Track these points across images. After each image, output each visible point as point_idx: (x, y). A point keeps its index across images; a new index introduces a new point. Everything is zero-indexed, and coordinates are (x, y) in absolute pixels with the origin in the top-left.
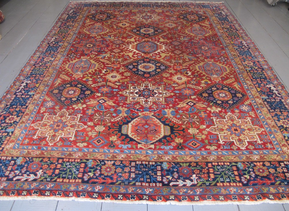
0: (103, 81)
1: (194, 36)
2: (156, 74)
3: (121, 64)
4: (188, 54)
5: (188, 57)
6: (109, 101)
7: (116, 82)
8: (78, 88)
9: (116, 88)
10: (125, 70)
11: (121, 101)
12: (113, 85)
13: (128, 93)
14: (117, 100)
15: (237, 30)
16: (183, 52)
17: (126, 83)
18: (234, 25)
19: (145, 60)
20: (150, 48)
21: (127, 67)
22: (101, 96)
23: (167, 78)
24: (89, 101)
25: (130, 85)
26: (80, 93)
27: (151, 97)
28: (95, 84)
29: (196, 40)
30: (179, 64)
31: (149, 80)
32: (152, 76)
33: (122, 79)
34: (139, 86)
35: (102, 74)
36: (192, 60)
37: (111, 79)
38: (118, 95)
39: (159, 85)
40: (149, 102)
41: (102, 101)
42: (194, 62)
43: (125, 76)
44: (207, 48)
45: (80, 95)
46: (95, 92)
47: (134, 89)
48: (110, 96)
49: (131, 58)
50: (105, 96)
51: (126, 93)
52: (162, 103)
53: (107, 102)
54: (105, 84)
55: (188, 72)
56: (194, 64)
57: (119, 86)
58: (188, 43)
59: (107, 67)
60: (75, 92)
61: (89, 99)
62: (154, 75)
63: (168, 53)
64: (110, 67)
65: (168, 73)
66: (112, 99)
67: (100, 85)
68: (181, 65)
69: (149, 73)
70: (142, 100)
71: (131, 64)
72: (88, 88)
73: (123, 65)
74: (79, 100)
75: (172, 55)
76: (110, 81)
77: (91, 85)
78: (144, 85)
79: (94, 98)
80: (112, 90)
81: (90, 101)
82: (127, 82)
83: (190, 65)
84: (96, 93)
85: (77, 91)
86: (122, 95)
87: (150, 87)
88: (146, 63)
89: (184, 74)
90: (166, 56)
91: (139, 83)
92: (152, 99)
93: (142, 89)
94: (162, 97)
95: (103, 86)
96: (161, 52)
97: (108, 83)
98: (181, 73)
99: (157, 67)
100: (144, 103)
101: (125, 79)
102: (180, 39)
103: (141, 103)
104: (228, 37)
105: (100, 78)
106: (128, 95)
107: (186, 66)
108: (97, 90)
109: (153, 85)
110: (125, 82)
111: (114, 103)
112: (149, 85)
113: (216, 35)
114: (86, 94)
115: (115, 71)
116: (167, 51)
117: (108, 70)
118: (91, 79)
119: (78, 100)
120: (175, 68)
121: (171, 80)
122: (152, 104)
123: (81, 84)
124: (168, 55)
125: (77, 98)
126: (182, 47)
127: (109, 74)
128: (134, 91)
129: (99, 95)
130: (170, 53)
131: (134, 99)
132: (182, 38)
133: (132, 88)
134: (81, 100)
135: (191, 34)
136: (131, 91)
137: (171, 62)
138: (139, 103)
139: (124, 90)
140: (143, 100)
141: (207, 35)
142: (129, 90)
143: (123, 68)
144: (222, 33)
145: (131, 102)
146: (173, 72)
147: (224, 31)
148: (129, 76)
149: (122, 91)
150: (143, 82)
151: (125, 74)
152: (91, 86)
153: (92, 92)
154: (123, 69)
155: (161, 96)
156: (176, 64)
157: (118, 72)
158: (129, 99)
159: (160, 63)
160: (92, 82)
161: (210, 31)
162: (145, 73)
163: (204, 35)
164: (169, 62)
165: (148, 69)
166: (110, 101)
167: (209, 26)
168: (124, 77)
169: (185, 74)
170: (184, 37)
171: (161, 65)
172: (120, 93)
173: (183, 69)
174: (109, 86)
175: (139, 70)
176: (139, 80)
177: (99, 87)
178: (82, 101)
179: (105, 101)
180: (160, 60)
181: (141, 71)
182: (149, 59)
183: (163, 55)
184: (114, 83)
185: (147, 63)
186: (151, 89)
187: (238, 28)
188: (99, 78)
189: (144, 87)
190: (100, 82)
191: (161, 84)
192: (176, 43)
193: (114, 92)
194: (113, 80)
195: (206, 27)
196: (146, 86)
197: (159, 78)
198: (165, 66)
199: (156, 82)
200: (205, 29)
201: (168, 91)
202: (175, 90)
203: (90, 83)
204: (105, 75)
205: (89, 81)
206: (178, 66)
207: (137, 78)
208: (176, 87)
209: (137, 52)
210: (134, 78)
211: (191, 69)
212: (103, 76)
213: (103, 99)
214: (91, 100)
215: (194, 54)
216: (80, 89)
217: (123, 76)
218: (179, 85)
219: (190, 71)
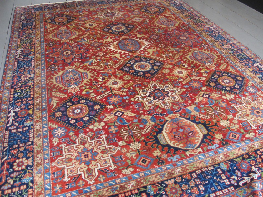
0: (107, 91)
1: (166, 28)
2: (156, 72)
3: (114, 67)
4: (172, 46)
5: (174, 49)
6: (126, 112)
7: (121, 88)
8: (83, 105)
9: (125, 96)
10: (122, 73)
11: (139, 108)
12: (120, 92)
13: (141, 98)
14: (134, 109)
15: (199, 17)
16: (166, 46)
17: (132, 88)
18: (193, 13)
19: (136, 59)
20: (133, 46)
21: (123, 69)
22: (115, 108)
23: (169, 74)
24: (104, 116)
25: (137, 89)
26: (88, 110)
27: (166, 97)
28: (100, 96)
29: (170, 31)
30: (170, 58)
31: (153, 79)
32: (154, 75)
33: (125, 84)
34: (147, 89)
35: (100, 83)
36: (180, 52)
37: (114, 87)
38: (132, 103)
39: (166, 83)
40: (167, 103)
41: (119, 114)
42: (182, 53)
43: (126, 80)
44: (185, 38)
45: (89, 112)
46: (105, 105)
47: (144, 92)
48: (124, 106)
49: (120, 60)
50: (119, 107)
51: (139, 99)
52: (180, 102)
53: (125, 114)
54: (111, 93)
55: (184, 64)
56: (184, 56)
57: (126, 92)
58: (165, 35)
59: (102, 74)
60: (82, 110)
61: (103, 115)
62: (154, 73)
63: (154, 48)
64: (105, 73)
65: (166, 68)
66: (128, 109)
67: (106, 96)
68: (173, 58)
69: (148, 72)
70: (159, 102)
71: (125, 66)
72: (94, 102)
73: (118, 68)
74: (92, 118)
75: (158, 49)
76: (114, 89)
77: (95, 97)
78: (151, 86)
79: (107, 111)
80: (122, 98)
81: (106, 117)
82: (132, 86)
83: (181, 57)
84: (107, 106)
85: (84, 108)
86: (136, 102)
87: (159, 86)
88: (138, 62)
89: (181, 67)
90: (153, 52)
91: (145, 85)
92: (168, 99)
93: (153, 91)
94: (176, 94)
95: (110, 96)
96: (146, 49)
97: (114, 92)
98: (179, 67)
99: (153, 65)
100: (163, 105)
101: (127, 83)
102: (155, 33)
103: (160, 105)
104: (195, 24)
105: (101, 87)
106: (143, 101)
107: (178, 59)
108: (105, 101)
109: (161, 83)
110: (130, 87)
111: (133, 112)
112: (156, 85)
113: (184, 24)
114: (97, 110)
115: (113, 77)
116: (151, 46)
117: (104, 77)
118: (91, 91)
119: (90, 119)
120: (170, 62)
121: (173, 75)
122: (171, 105)
123: (83, 99)
124: (154, 50)
125: (89, 117)
126: (162, 40)
127: (108, 81)
128: (146, 95)
129: (112, 107)
130: (156, 48)
131: (151, 104)
132: (157, 31)
133: (141, 92)
134: (94, 118)
135: (163, 26)
136: (143, 95)
137: (162, 57)
138: (158, 107)
139: (134, 95)
140: (161, 102)
141: (177, 25)
142: (140, 95)
143: (119, 71)
144: (188, 21)
145: (150, 107)
146: (170, 67)
147: (188, 19)
148: (130, 80)
149: (133, 97)
150: (149, 82)
151: (125, 78)
152: (96, 99)
153: (102, 106)
154: (119, 73)
155: (174, 94)
156: (168, 58)
157: (116, 77)
158: (146, 104)
159: (152, 60)
160: (94, 93)
161: (176, 20)
162: (144, 73)
163: (174, 25)
164: (160, 57)
165: (145, 68)
166: (128, 111)
167: (173, 16)
168: (126, 82)
169: (183, 67)
170: (158, 30)
171: (155, 61)
172: (132, 99)
173: (178, 62)
174: (116, 95)
175: (137, 71)
176: (142, 82)
177: (106, 98)
178: (97, 119)
179: (123, 113)
180: (150, 57)
181: (139, 71)
182: (139, 57)
183: (150, 51)
184: (119, 90)
185: (140, 62)
186: (161, 89)
187: (198, 15)
188: (99, 88)
189: (152, 89)
190: (104, 92)
191: (168, 82)
192: (154, 37)
193: (125, 100)
194: (117, 87)
195: (170, 17)
196: (155, 87)
197: (161, 76)
198: (159, 62)
199: (162, 80)
200: (171, 19)
201: (178, 87)
202: (183, 85)
203: (93, 95)
204: (105, 83)
205: (91, 93)
206: (170, 59)
207: (139, 80)
208: (182, 81)
209: (123, 52)
210: (137, 80)
211: (184, 60)
212: (102, 84)
213: (118, 111)
214: (106, 115)
215: (178, 46)
216: (86, 106)
217: (124, 80)
218: (184, 79)
219: (185, 62)
